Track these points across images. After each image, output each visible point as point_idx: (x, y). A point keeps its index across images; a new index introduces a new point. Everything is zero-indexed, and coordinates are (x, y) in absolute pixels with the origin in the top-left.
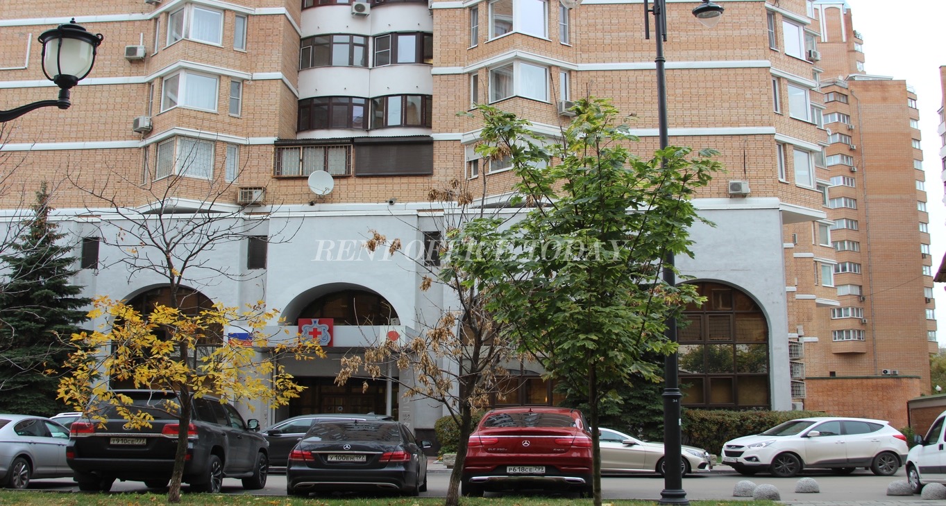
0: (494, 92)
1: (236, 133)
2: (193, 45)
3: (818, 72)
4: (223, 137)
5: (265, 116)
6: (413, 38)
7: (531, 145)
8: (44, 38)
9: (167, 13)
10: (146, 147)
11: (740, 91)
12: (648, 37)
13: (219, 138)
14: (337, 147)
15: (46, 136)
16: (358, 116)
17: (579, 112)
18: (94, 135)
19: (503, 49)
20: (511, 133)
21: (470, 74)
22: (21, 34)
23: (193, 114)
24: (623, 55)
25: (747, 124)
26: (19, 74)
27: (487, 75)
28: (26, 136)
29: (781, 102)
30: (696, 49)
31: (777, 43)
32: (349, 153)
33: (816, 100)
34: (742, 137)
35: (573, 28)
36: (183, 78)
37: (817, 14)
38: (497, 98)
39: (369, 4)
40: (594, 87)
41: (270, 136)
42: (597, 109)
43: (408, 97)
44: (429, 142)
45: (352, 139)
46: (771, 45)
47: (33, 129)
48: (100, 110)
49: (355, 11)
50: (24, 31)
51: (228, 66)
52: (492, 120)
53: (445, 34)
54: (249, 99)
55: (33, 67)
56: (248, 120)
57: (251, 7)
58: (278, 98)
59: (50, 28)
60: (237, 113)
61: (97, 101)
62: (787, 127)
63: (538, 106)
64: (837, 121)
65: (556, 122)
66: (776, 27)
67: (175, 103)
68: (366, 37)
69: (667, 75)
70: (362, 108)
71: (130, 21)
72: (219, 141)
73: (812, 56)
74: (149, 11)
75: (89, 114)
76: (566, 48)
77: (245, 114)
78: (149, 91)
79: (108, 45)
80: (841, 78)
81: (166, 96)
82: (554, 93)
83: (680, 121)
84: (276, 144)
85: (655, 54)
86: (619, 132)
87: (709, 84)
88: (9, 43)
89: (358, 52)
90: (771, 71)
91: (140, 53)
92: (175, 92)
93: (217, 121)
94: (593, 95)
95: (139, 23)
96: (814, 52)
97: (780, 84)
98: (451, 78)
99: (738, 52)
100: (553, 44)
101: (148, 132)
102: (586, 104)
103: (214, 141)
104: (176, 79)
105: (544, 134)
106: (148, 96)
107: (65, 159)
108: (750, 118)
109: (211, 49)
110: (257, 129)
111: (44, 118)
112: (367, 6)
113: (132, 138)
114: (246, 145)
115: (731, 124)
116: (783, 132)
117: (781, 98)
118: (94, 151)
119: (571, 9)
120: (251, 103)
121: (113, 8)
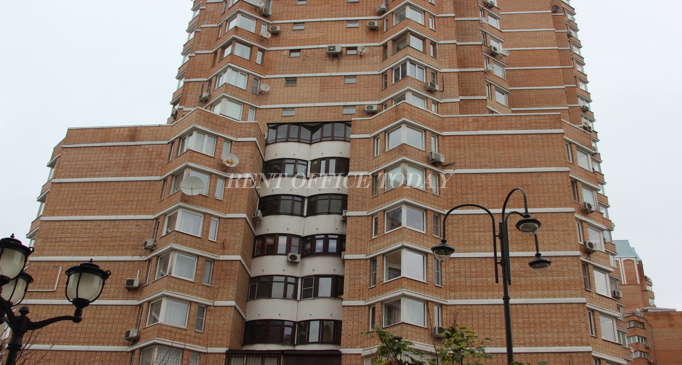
0: (387, 319)
1: (199, 344)
2: (173, 280)
3: (621, 306)
4: (189, 346)
5: (221, 333)
6: (330, 279)
7: (413, 360)
8: (69, 272)
9: (158, 256)
10: (133, 352)
11: (565, 320)
12: (497, 282)
13: (186, 347)
14: (271, 357)
15: (62, 340)
16: (288, 334)
17: (448, 336)
18: (97, 341)
19: (394, 289)
20: (398, 351)
21: (369, 306)
22: (54, 267)
23: (169, 329)
24: (479, 293)
25: (571, 344)
26: (49, 295)
27: (382, 307)
28: (47, 340)
29: (595, 328)
30: (532, 290)
31: (590, 285)
32: (280, 361)
33: (621, 326)
34: (567, 354)
35: (444, 275)
36: (165, 302)
37: (618, 265)
38: (388, 324)
39: (300, 255)
40: (459, 317)
41: (223, 347)
42: (461, 334)
43: (325, 321)
44: (338, 355)
45: (283, 351)
46: (586, 287)
47: (53, 335)
48: (103, 323)
49: (289, 260)
50: (57, 265)
51: (197, 295)
52: (385, 340)
53: (353, 277)
54: (210, 320)
55: (59, 290)
56: (208, 334)
57: (217, 254)
58: (231, 320)
59: (75, 265)
60: (201, 330)
61: (102, 316)
62: (601, 347)
63: (418, 330)
64: (637, 341)
65: (431, 342)
66: (589, 274)
67: (157, 321)
68: (297, 278)
69: (512, 308)
70: (291, 329)
71: (131, 261)
72: (186, 349)
73: (616, 295)
74: (146, 255)
75: (95, 326)
76: (439, 288)
77: (206, 330)
78: (139, 311)
79: (114, 277)
80: (638, 310)
81: (151, 315)
82: (430, 320)
83: (522, 342)
84: (227, 353)
85: (502, 293)
86: (477, 352)
87: (543, 315)
88: (45, 273)
89: (291, 288)
90: (587, 305)
91: (136, 284)
92: (158, 312)
93: (186, 335)
94: (458, 323)
95: (137, 263)
96: (617, 292)
97: (594, 315)
98: (356, 309)
99: (562, 292)
100: (430, 285)
101: (135, 340)
102: (453, 331)
103: (183, 349)
104: (160, 303)
105: (423, 351)
106: (139, 314)
107: (73, 358)
108: (573, 340)
109: (186, 283)
110: (214, 342)
111: (63, 327)
112: (299, 256)
113: (124, 344)
114: (205, 353)
115: (560, 344)
116: (598, 350)
117: (595, 325)
118: (95, 353)
119: (442, 261)
120: (212, 322)
121: (121, 252)
